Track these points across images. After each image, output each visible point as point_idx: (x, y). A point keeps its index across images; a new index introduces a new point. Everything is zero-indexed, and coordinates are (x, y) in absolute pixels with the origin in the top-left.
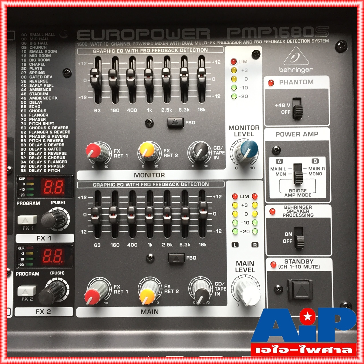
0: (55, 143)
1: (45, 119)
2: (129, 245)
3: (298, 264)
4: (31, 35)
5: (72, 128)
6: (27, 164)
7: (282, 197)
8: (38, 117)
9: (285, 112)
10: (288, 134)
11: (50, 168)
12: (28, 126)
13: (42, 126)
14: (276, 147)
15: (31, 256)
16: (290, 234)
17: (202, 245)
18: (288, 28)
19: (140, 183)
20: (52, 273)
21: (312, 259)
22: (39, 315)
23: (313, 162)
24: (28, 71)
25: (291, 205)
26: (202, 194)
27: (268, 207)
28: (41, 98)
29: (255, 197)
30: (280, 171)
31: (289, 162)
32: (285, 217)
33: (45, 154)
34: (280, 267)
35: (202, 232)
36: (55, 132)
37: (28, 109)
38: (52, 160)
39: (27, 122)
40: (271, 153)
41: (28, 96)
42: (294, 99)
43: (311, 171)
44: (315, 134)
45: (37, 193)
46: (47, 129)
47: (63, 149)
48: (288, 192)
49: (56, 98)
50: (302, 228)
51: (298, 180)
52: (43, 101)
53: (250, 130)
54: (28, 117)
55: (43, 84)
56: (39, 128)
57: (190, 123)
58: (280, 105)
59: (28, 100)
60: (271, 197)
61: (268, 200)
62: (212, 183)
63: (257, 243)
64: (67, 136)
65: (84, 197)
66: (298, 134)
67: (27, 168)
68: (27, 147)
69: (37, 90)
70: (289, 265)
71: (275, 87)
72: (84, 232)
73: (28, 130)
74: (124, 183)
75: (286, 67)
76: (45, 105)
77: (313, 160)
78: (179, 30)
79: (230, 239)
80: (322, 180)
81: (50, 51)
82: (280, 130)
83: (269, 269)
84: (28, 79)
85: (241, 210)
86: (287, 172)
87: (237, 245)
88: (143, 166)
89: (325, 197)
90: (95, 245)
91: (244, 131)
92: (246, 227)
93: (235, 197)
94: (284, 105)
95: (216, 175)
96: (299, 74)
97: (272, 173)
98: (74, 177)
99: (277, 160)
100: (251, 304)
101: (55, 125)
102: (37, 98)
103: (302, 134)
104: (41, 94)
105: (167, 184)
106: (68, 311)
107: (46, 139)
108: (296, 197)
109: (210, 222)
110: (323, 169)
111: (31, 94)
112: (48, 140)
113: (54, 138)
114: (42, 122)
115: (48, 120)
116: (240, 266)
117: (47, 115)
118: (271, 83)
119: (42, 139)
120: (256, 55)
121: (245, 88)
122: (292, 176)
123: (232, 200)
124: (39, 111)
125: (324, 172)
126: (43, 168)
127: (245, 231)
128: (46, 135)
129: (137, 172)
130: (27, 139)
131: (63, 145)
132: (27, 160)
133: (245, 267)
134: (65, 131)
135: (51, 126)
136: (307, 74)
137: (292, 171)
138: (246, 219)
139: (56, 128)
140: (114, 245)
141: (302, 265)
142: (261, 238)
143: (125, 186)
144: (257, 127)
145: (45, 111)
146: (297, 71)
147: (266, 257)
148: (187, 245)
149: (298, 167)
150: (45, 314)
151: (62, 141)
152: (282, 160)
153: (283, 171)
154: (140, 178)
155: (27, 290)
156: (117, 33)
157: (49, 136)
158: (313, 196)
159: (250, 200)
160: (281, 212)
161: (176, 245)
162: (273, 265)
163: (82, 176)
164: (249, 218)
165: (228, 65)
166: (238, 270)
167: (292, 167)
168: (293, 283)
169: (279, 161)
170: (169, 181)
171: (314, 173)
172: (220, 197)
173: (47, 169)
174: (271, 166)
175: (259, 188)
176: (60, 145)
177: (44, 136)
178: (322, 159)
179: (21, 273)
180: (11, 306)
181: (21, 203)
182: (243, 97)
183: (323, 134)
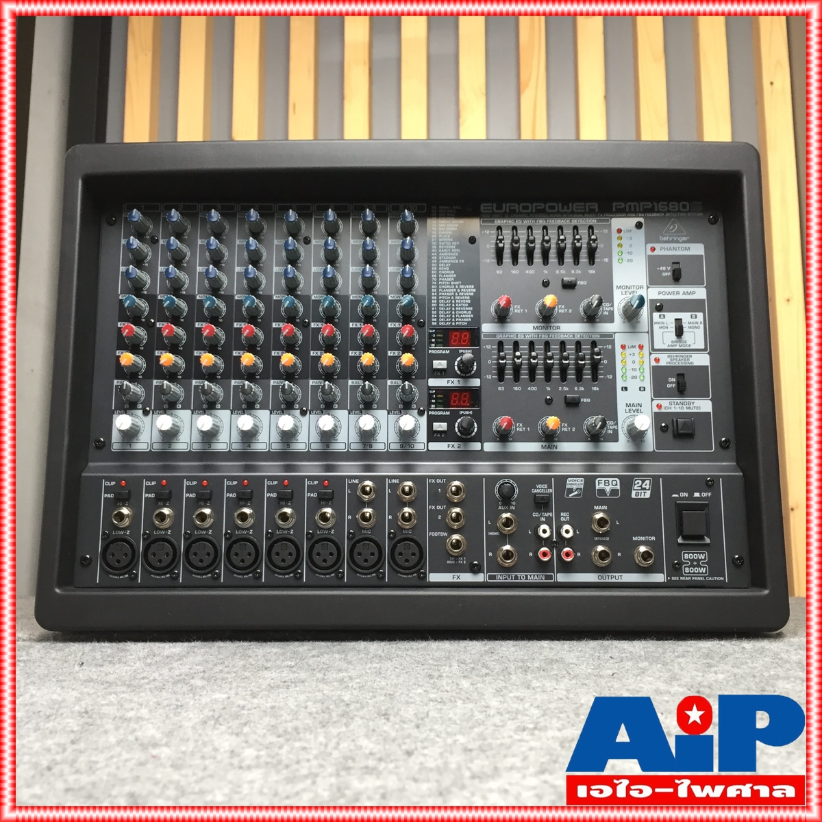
0: (462, 299)
1: (453, 279)
2: (529, 389)
3: (681, 406)
4: (440, 207)
5: (478, 287)
6: (438, 318)
7: (666, 347)
8: (447, 278)
9: (666, 274)
10: (669, 293)
11: (458, 321)
12: (438, 285)
13: (450, 285)
14: (658, 304)
15: (440, 398)
16: (674, 380)
17: (595, 389)
18: (666, 203)
19: (538, 335)
20: (461, 412)
21: (693, 401)
22: (450, 449)
23: (692, 317)
24: (438, 238)
25: (674, 354)
26: (594, 344)
27: (653, 356)
28: (449, 261)
29: (641, 347)
30: (663, 325)
31: (671, 317)
32: (668, 365)
33: (453, 309)
34: (665, 408)
35: (595, 378)
36: (462, 290)
37: (438, 270)
38: (460, 315)
39: (438, 281)
40: (654, 309)
41: (438, 260)
42: (673, 263)
43: (690, 325)
44: (693, 293)
45: (446, 342)
46: (455, 288)
47: (470, 305)
48: (670, 343)
49: (463, 261)
50: (684, 374)
51: (679, 332)
52: (452, 263)
53: (635, 289)
54: (438, 277)
55: (451, 249)
56: (448, 287)
57: (582, 283)
58: (661, 268)
59: (438, 263)
60: (656, 347)
61: (653, 350)
62: (603, 335)
63: (644, 388)
64: (472, 294)
65: (489, 347)
66: (678, 293)
67: (438, 321)
68: (438, 303)
69: (446, 254)
70: (673, 406)
71: (657, 252)
72: (489, 377)
73: (438, 289)
74: (524, 335)
75: (666, 236)
76: (453, 267)
77: (692, 315)
78: (570, 204)
79: (620, 384)
80: (700, 333)
82: (662, 289)
83: (656, 410)
84: (438, 245)
85: (629, 359)
86: (669, 326)
87: (626, 389)
88: (541, 320)
89: (703, 347)
90: (499, 389)
91: (630, 290)
92: (635, 374)
93: (623, 347)
94: (664, 268)
95: (606, 328)
96: (677, 242)
97: (655, 326)
98: (479, 330)
99: (660, 316)
100: (643, 429)
101: (462, 285)
102: (446, 261)
103: (681, 293)
104: (450, 258)
105: (562, 336)
106: (476, 446)
107: (454, 296)
108: (677, 347)
109: (602, 369)
110: (701, 323)
111: (440, 258)
112: (456, 298)
113: (461, 296)
114: (450, 282)
115: (455, 280)
116: (629, 408)
117: (455, 276)
118: (653, 249)
119: (451, 297)
120: (639, 225)
121: (630, 253)
122: (674, 330)
123: (621, 350)
124: (448, 272)
125: (702, 326)
126: (451, 321)
127: (633, 378)
128: (455, 293)
129: (536, 325)
130: (438, 296)
131: (469, 301)
132: (438, 314)
133: (634, 408)
134: (471, 289)
135: (459, 285)
136: (684, 242)
137: (674, 325)
138: (634, 366)
139: (463, 287)
140: (516, 389)
141: (685, 407)
142: (648, 383)
143: (525, 337)
144: (641, 287)
145: (453, 272)
146: (675, 239)
147: (652, 400)
148: (582, 389)
149: (679, 321)
150: (456, 448)
151: (468, 298)
152: (664, 316)
153: (665, 325)
154: (539, 331)
156: (515, 206)
157: (456, 294)
158: (692, 347)
159: (637, 350)
160: (665, 360)
161: (572, 389)
162: (659, 406)
163: (487, 328)
164: (637, 366)
165: (615, 235)
166: (627, 411)
167: (674, 321)
168: (677, 421)
169: (662, 316)
170: (564, 333)
171: (694, 327)
172: (610, 347)
173: (455, 322)
174: (654, 321)
175: (644, 340)
176: (467, 301)
177: (453, 294)
178: (700, 315)
179: (433, 413)
180: (425, 441)
181: (433, 352)
182: (628, 261)
183: (700, 293)
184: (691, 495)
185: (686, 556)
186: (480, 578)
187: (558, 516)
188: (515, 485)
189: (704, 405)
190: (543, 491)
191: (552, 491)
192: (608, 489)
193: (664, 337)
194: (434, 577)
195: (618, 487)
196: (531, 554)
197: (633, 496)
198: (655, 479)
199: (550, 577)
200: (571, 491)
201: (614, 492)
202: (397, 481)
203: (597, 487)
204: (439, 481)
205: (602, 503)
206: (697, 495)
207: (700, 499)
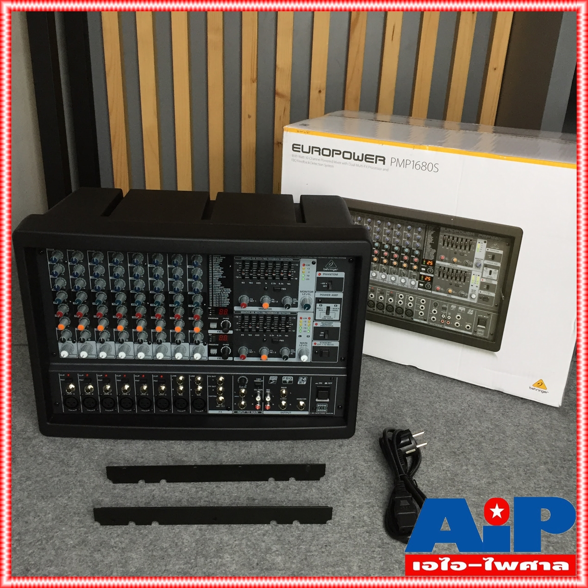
0: (225, 295)
2: (256, 335)
3: (325, 344)
5: (232, 289)
6: (213, 303)
7: (321, 319)
8: (217, 285)
9: (325, 286)
10: (326, 295)
11: (222, 305)
12: (212, 288)
14: (320, 300)
15: (214, 338)
16: (323, 333)
17: (286, 336)
19: (261, 312)
20: (224, 345)
21: (331, 342)
22: (218, 359)
24: (212, 265)
25: (324, 322)
26: (287, 317)
27: (315, 323)
28: (218, 277)
29: (309, 318)
30: (321, 309)
31: (325, 306)
32: (321, 326)
33: (220, 299)
34: (318, 344)
35: (286, 331)
36: (225, 291)
37: (212, 281)
38: (223, 302)
39: (212, 286)
40: (317, 302)
41: (212, 276)
42: (329, 281)
43: (333, 310)
44: (337, 295)
45: (217, 314)
46: (221, 290)
47: (228, 298)
48: (323, 317)
49: (225, 277)
50: (328, 331)
51: (328, 312)
53: (309, 293)
54: (212, 284)
55: (219, 271)
56: (218, 289)
57: (284, 289)
58: (322, 283)
59: (212, 277)
60: (316, 319)
61: (315, 320)
62: (292, 313)
63: (309, 336)
64: (230, 293)
65: (237, 317)
66: (329, 295)
67: (213, 305)
68: (213, 296)
69: (217, 273)
70: (321, 344)
71: (321, 276)
72: (237, 330)
73: (213, 290)
75: (327, 268)
76: (220, 280)
77: (335, 305)
79: (298, 334)
80: (338, 313)
81: (223, 257)
82: (322, 293)
83: (313, 345)
84: (212, 269)
85: (303, 323)
86: (324, 309)
87: (301, 336)
89: (338, 319)
90: (242, 335)
91: (307, 293)
93: (301, 318)
94: (324, 283)
95: (294, 310)
96: (332, 271)
97: (317, 310)
98: (233, 309)
99: (320, 305)
103: (331, 295)
106: (230, 359)
107: (221, 293)
108: (327, 319)
109: (290, 328)
110: (339, 309)
111: (214, 275)
113: (224, 293)
116: (302, 344)
117: (221, 284)
118: (320, 274)
119: (219, 293)
120: (314, 263)
121: (308, 276)
122: (326, 311)
123: (300, 320)
124: (218, 282)
126: (219, 305)
127: (304, 331)
129: (260, 308)
130: (212, 293)
132: (213, 301)
133: (304, 344)
134: (229, 290)
135: (223, 288)
136: (335, 271)
137: (326, 309)
138: (305, 327)
139: (225, 289)
140: (250, 335)
141: (327, 344)
142: (311, 334)
143: (255, 313)
144: (312, 292)
147: (312, 341)
148: (280, 336)
149: (328, 308)
150: (221, 360)
151: (228, 294)
152: (322, 305)
154: (261, 310)
155: (214, 351)
158: (333, 319)
159: (307, 320)
160: (320, 324)
161: (275, 336)
162: (315, 344)
163: (236, 308)
164: (307, 326)
165: (301, 267)
168: (322, 351)
170: (273, 312)
171: (335, 310)
172: (295, 318)
174: (317, 307)
175: (311, 315)
176: (227, 296)
178: (339, 305)
179: (211, 344)
180: (207, 356)
181: (210, 318)
182: (307, 279)
183: (340, 295)
184: (324, 383)
185: (319, 405)
186: (230, 412)
187: (265, 391)
188: (247, 379)
189: (336, 344)
190: (259, 381)
191: (263, 381)
192: (288, 381)
193: (321, 315)
194: (211, 412)
195: (292, 380)
196: (253, 404)
197: (298, 383)
198: (309, 378)
199: (261, 412)
200: (272, 381)
201: (290, 382)
202: (194, 376)
203: (283, 380)
204: (213, 376)
205: (285, 386)
206: (326, 383)
207: (328, 385)
